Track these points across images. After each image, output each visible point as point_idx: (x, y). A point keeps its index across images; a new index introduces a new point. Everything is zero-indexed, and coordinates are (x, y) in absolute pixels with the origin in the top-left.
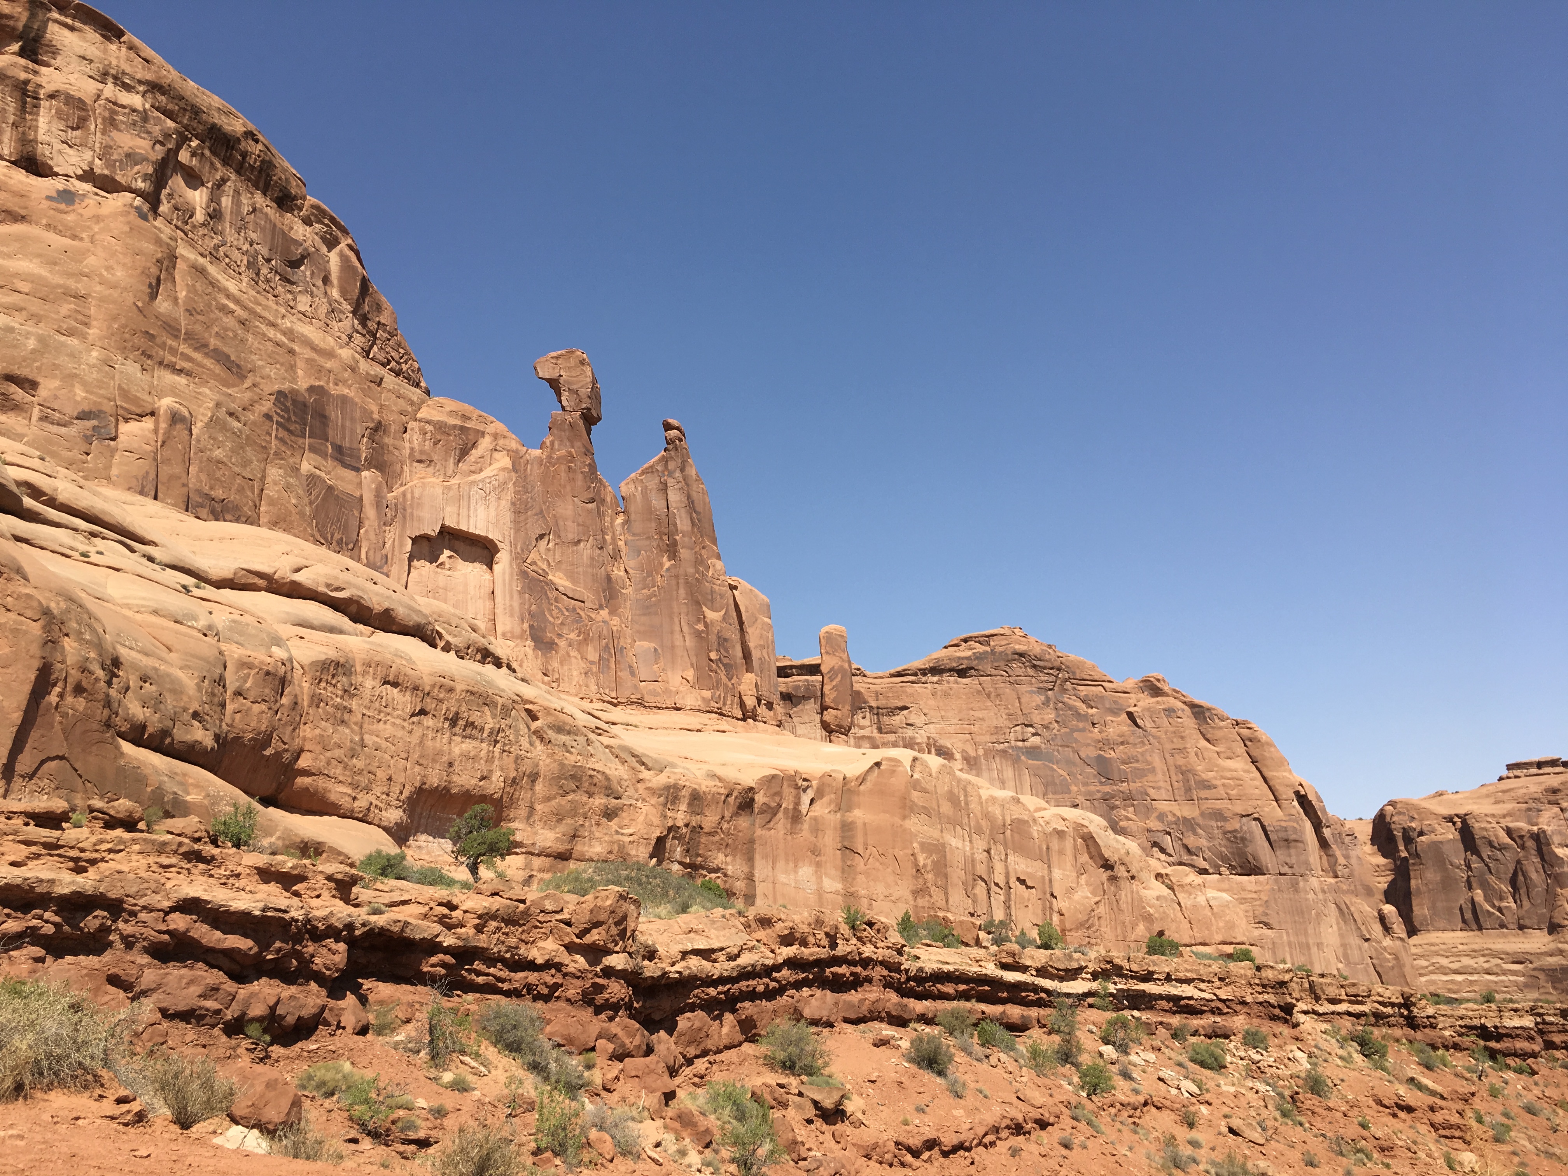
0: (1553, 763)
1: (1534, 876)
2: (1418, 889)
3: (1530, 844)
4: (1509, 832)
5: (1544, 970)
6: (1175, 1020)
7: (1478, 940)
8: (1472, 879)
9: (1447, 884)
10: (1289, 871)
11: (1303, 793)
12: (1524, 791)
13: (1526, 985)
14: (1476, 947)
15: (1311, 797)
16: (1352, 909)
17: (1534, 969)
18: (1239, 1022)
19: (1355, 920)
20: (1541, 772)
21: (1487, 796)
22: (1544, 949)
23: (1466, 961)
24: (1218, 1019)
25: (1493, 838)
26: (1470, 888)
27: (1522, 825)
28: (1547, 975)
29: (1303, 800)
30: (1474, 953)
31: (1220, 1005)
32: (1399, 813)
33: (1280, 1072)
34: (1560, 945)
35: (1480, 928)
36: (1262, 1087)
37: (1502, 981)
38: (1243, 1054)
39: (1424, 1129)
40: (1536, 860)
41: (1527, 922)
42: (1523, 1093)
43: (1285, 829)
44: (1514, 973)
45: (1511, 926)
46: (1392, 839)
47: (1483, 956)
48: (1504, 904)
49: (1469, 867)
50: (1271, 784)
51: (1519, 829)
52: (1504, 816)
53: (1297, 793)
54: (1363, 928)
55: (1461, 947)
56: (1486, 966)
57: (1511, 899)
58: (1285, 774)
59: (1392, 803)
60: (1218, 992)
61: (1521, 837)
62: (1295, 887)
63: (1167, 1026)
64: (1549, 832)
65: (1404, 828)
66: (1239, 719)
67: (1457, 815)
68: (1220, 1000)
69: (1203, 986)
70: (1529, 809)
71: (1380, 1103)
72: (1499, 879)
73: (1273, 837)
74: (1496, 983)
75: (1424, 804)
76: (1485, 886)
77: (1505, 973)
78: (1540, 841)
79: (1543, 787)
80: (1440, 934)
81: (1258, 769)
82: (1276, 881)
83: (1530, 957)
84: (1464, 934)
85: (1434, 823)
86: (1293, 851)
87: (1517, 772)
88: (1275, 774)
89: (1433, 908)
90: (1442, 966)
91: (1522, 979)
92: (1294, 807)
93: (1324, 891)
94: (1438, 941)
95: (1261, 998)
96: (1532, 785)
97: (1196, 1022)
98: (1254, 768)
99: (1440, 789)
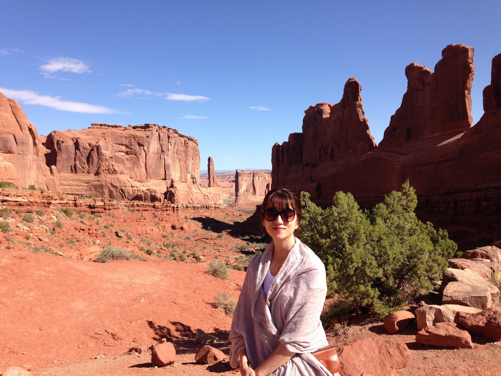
0: (105, 125)
1: (95, 158)
2: (59, 160)
3: (95, 149)
4: (90, 144)
5: (93, 185)
6: (17, 208)
7: (75, 176)
8: (76, 158)
9: (68, 159)
10: (22, 153)
11: (30, 127)
12: (95, 132)
13: (87, 190)
14: (74, 178)
15: (33, 129)
16: (42, 166)
17: (90, 185)
18: (35, 208)
19: (42, 170)
20: (101, 127)
21: (85, 133)
22: (94, 179)
23: (71, 182)
24: (29, 207)
25: (85, 146)
26: (75, 160)
27: (94, 143)
28: (94, 187)
29: (30, 130)
30: (73, 180)
31: (30, 203)
32: (57, 135)
33: (48, 222)
34: (99, 179)
35: (76, 172)
36: (44, 227)
37: (80, 188)
38: (37, 217)
39: (87, 234)
40: (96, 154)
41: (90, 171)
42: (103, 223)
43: (23, 139)
44: (85, 186)
45: (86, 172)
46: (53, 143)
47: (76, 181)
48: (85, 166)
49: (76, 154)
50: (20, 123)
51: (93, 144)
52: (89, 140)
53: (29, 127)
54: (44, 172)
55: (69, 178)
56: (76, 184)
57: (87, 164)
58: (25, 120)
59: (55, 132)
60: (29, 200)
61: (93, 146)
62: (23, 158)
63: (14, 210)
64: (101, 146)
65: (57, 140)
66: (11, 98)
67: (75, 138)
68: (30, 202)
69: (25, 197)
70: (96, 138)
71: (76, 229)
72: (84, 158)
73: (18, 141)
74: (78, 189)
75: (65, 133)
76: (80, 160)
77: (82, 186)
78: (98, 148)
79: (101, 132)
80: (64, 174)
81: (15, 117)
82: (17, 156)
83: (90, 182)
84: (71, 174)
85: (67, 140)
86: (24, 147)
87: (94, 127)
88: (21, 120)
89: (63, 166)
90: (63, 184)
91: (86, 188)
92: (27, 132)
93: (33, 160)
94: (62, 176)
95: (42, 201)
96: (98, 131)
97: (22, 209)
98: (14, 117)
99: (70, 129)
